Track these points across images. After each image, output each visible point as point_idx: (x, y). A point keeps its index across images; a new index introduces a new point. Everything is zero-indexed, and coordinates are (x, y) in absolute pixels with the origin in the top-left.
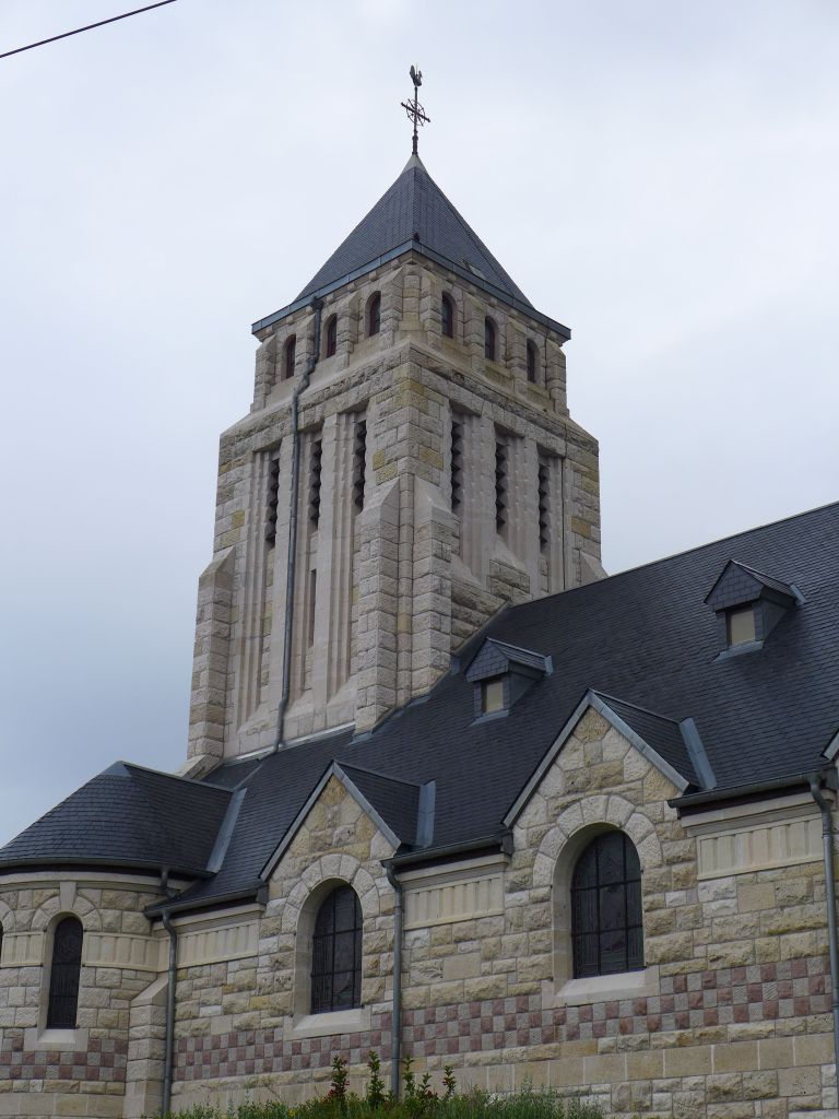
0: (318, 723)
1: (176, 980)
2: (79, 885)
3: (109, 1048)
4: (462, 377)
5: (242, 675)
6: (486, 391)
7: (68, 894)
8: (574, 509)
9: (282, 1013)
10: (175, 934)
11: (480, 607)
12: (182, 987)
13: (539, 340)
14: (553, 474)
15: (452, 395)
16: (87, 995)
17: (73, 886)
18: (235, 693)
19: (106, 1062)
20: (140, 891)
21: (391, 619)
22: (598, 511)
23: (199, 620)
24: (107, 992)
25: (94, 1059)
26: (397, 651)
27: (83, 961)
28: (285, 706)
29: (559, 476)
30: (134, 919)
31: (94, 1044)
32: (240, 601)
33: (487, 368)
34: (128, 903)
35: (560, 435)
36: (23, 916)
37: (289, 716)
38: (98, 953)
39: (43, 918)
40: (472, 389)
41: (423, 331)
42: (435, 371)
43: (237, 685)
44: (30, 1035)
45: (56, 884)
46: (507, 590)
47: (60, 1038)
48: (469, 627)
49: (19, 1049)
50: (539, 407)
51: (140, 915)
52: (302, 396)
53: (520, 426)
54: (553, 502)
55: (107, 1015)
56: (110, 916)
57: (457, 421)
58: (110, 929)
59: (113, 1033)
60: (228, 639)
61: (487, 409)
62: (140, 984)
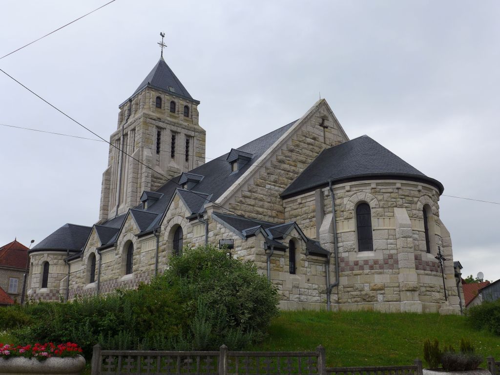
0: (124, 211)
1: (69, 276)
2: (48, 255)
3: (55, 292)
4: (160, 119)
5: (112, 198)
6: (168, 122)
7: (46, 257)
8: (196, 150)
9: (83, 283)
10: (69, 265)
11: (163, 179)
12: (70, 277)
13: (190, 105)
14: (191, 141)
15: (157, 124)
16: (50, 280)
17: (47, 254)
18: (110, 203)
19: (54, 295)
20: (63, 255)
21: (136, 184)
22: (205, 150)
23: (102, 184)
24: (54, 279)
25: (51, 295)
26: (137, 192)
27: (49, 272)
28: (118, 206)
29: (193, 142)
30: (61, 262)
31: (51, 291)
32: (112, 179)
33: (171, 115)
34: (60, 258)
35: (193, 131)
36: (37, 262)
37: (119, 209)
38: (52, 270)
39: (41, 262)
40: (163, 122)
41: (150, 108)
42: (151, 119)
43: (110, 201)
44: (37, 289)
45: (43, 254)
46: (172, 174)
47: (44, 290)
48: (160, 185)
49: (35, 293)
50: (186, 124)
51: (63, 261)
52: (125, 126)
53: (179, 130)
54: (190, 149)
55: (54, 284)
56: (55, 261)
57: (160, 130)
58: (55, 264)
59: (56, 289)
60: (109, 189)
61: (168, 127)
62: (63, 277)
